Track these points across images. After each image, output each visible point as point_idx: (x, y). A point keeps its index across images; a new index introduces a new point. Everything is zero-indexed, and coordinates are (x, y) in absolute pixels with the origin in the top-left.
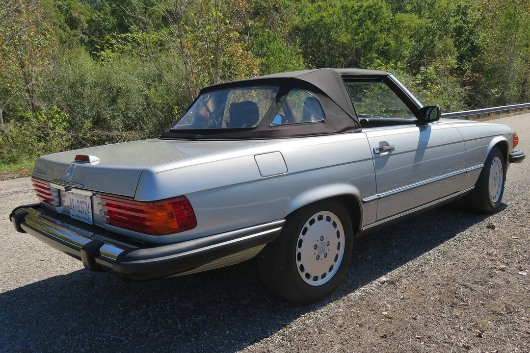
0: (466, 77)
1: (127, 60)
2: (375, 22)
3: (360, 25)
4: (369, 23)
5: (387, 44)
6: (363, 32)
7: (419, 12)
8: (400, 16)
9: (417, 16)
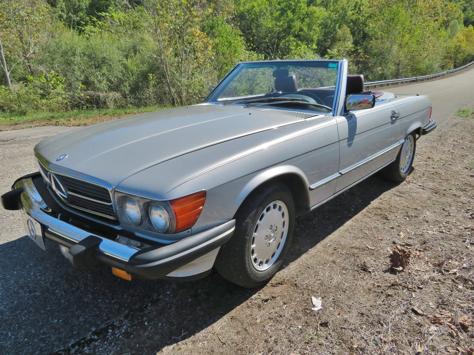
0: (360, 58)
1: (106, 35)
2: (294, 12)
3: (282, 14)
4: (289, 13)
5: (301, 30)
6: (284, 20)
7: (326, 6)
8: (312, 8)
9: (324, 9)
